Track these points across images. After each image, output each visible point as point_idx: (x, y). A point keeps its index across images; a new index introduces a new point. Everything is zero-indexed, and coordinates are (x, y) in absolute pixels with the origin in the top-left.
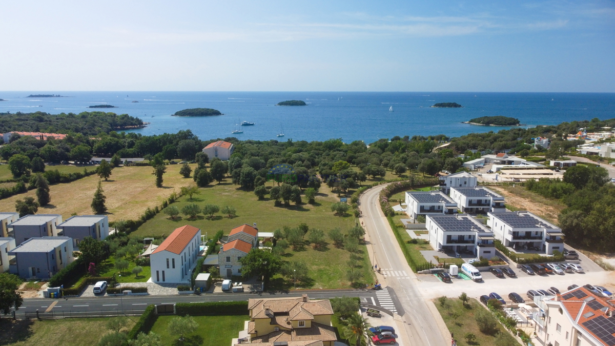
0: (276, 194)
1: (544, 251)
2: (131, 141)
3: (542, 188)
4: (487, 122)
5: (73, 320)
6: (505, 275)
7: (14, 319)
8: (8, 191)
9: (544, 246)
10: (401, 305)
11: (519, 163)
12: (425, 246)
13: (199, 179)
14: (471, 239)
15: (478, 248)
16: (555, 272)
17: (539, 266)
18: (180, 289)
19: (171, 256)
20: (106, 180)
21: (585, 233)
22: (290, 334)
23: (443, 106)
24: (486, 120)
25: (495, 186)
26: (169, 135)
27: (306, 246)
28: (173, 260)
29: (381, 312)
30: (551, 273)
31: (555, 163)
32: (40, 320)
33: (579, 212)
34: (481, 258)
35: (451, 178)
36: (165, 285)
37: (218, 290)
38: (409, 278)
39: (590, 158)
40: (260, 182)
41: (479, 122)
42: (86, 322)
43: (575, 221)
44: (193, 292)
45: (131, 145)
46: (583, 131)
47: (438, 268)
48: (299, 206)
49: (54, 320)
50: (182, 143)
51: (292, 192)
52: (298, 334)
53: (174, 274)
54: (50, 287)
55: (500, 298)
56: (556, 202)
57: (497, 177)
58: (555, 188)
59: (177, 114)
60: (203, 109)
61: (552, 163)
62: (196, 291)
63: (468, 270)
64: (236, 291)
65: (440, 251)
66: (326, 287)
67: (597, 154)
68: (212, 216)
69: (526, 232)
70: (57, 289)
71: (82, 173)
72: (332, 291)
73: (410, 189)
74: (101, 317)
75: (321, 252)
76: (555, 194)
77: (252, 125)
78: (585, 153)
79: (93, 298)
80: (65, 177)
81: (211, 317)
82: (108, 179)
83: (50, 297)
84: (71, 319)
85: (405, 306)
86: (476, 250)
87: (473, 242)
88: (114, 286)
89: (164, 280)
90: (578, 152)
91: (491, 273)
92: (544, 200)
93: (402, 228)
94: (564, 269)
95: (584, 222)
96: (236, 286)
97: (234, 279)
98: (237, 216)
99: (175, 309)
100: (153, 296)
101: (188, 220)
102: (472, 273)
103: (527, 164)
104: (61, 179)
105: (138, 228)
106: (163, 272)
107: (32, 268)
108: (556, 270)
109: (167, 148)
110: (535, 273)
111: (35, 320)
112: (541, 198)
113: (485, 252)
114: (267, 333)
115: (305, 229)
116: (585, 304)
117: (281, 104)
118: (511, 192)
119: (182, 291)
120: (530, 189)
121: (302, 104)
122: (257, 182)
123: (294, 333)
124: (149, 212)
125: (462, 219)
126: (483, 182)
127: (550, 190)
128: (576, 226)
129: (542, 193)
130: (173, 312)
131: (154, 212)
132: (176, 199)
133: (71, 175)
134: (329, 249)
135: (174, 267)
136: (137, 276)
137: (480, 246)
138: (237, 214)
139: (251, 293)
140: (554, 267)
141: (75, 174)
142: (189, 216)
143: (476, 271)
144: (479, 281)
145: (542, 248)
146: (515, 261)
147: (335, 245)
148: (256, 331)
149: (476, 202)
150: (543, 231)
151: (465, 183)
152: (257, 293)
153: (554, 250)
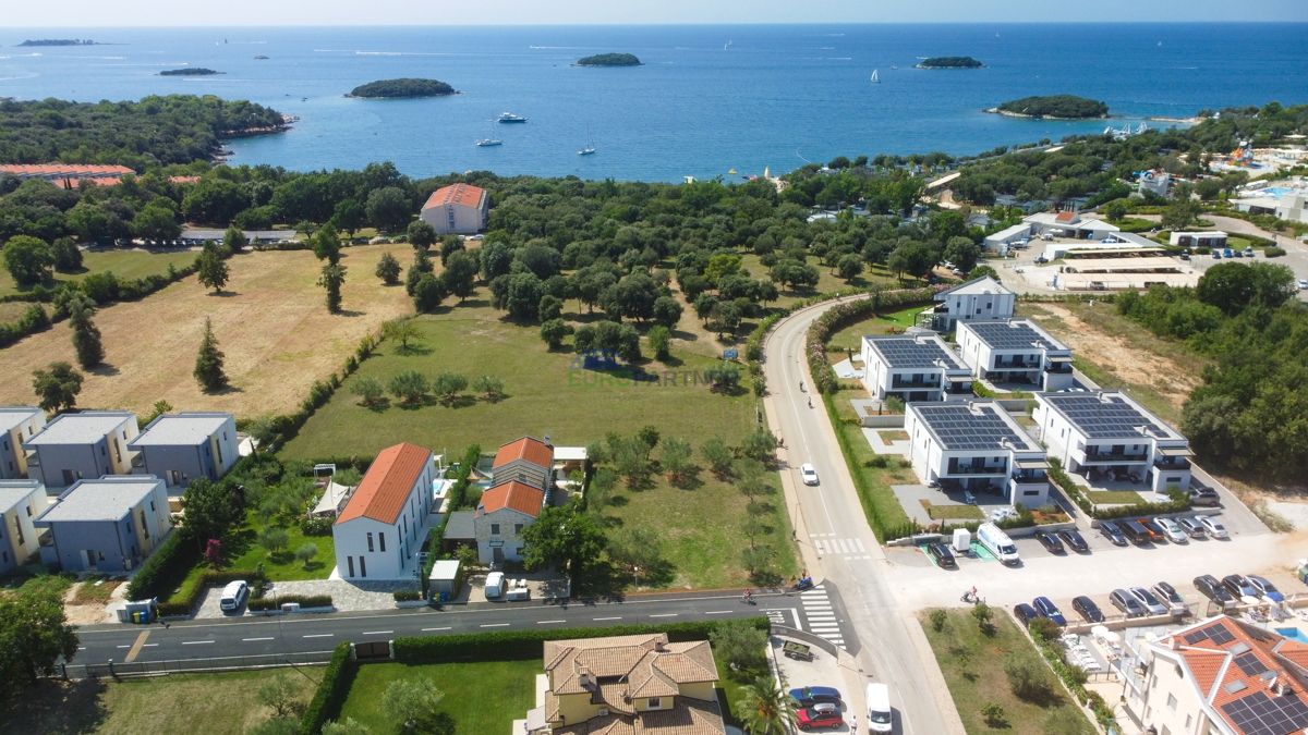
1: (1148, 485)
3: (1151, 312)
4: (1037, 109)
5: (187, 679)
6: (1066, 547)
7: (65, 679)
8: (10, 330)
9: (1150, 475)
10: (853, 628)
11: (1103, 237)
12: (901, 473)
13: (419, 295)
14: (1000, 466)
15: (1013, 484)
16: (1169, 537)
17: (1136, 525)
18: (398, 598)
19: (376, 528)
20: (219, 293)
21: (1237, 445)
22: (632, 723)
23: (942, 65)
24: (1035, 106)
25: (1050, 302)
26: (345, 174)
27: (655, 477)
28: (381, 535)
29: (814, 649)
30: (1162, 542)
31: (1181, 238)
32: (119, 680)
33: (1227, 400)
34: (1018, 507)
35: (960, 296)
36: (367, 586)
37: (477, 595)
38: (868, 557)
39: (1257, 223)
40: (550, 308)
41: (1019, 111)
42: (213, 683)
43: (1219, 420)
44: (426, 602)
45: (265, 197)
46: (1245, 148)
47: (927, 532)
49: (146, 680)
50: (376, 196)
51: (622, 340)
52: (647, 725)
53: (385, 564)
54: (130, 600)
55: (1056, 610)
56: (1179, 347)
57: (1055, 281)
58: (1179, 314)
59: (356, 93)
60: (414, 81)
61: (1175, 239)
62: (432, 600)
63: (992, 540)
64: (516, 598)
65: (933, 486)
66: (699, 585)
67: (1272, 211)
68: (453, 397)
69: (1115, 447)
70: (145, 605)
71: (165, 274)
72: (711, 594)
73: (872, 317)
74: (241, 670)
75: (686, 492)
76: (1177, 328)
77: (522, 121)
78: (1247, 209)
79: (221, 621)
80: (129, 289)
81: (467, 665)
82: (223, 289)
83: (132, 620)
84: (182, 676)
85: (862, 632)
86: (1009, 488)
87: (1004, 470)
88: (262, 591)
89: (364, 574)
90: (1231, 205)
91: (1036, 543)
92: (1154, 341)
93: (854, 426)
94: (1188, 531)
95: (1237, 425)
96: (517, 587)
97: (511, 568)
98: (506, 397)
99: (391, 648)
100: (344, 614)
101: (404, 406)
102: (999, 547)
103: (1121, 241)
104: (122, 294)
105: (300, 432)
106: (362, 559)
107: (89, 552)
108: (1172, 535)
109: (344, 209)
110: (1128, 541)
111: (106, 681)
112: (1147, 336)
113: (1026, 493)
114: (586, 719)
115: (651, 438)
116: (1228, 660)
117: (585, 62)
118: (1084, 321)
119: (404, 600)
120: (1125, 313)
121: (632, 61)
122: (544, 309)
123: (638, 723)
124: (319, 389)
125: (982, 414)
126: (1027, 295)
127: (1168, 320)
128: (1218, 430)
129: (1149, 325)
130: (388, 655)
131: (330, 388)
132: (374, 347)
133: (141, 284)
134: (703, 484)
135: (383, 549)
136: (308, 564)
137: (1017, 481)
138: (505, 391)
139: (545, 601)
140: (1167, 525)
141: (148, 278)
142: (403, 399)
144: (1014, 564)
145: (1144, 477)
146: (1088, 513)
147: (714, 472)
148: (562, 717)
149: (1011, 360)
150: (1151, 445)
151: (989, 306)
152: (557, 601)
153: (1171, 483)
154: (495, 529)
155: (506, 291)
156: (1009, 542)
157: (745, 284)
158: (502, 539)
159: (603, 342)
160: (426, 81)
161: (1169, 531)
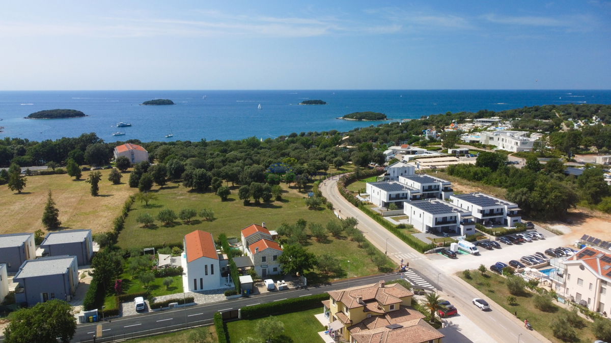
2: (21, 147)
3: (463, 172)
4: (360, 118)
5: (137, 341)
6: (493, 248)
9: (506, 220)
10: (434, 282)
11: (423, 152)
12: (411, 230)
13: (142, 184)
14: (454, 220)
15: (461, 226)
16: (525, 240)
18: (227, 295)
19: (210, 262)
20: (20, 193)
21: (532, 206)
22: (385, 318)
23: (310, 103)
24: (358, 116)
26: (69, 139)
27: (309, 241)
28: (212, 266)
30: (523, 242)
31: (452, 151)
33: (525, 189)
34: (466, 235)
35: (394, 168)
36: (206, 293)
37: (263, 290)
38: (421, 259)
39: (475, 146)
40: (217, 182)
41: (352, 118)
42: (153, 341)
43: (524, 197)
44: (240, 295)
45: (22, 152)
46: (454, 123)
47: (438, 247)
48: (268, 204)
50: (90, 148)
51: (264, 190)
52: (392, 317)
53: (213, 280)
54: (85, 310)
56: (481, 183)
58: (476, 172)
59: (31, 116)
61: (450, 151)
62: (244, 294)
63: (466, 245)
64: (282, 289)
65: (427, 232)
66: (359, 275)
67: (478, 142)
68: (190, 221)
69: (490, 210)
70: (96, 312)
73: (357, 181)
74: (165, 333)
75: (328, 244)
76: (476, 177)
77: (130, 126)
78: (469, 142)
79: (139, 315)
82: (22, 191)
83: (89, 321)
84: (134, 340)
85: (438, 283)
86: (460, 228)
87: (456, 221)
88: (154, 300)
89: (202, 288)
90: (462, 141)
92: (469, 183)
93: (380, 216)
94: (530, 237)
95: (531, 198)
96: (280, 284)
98: (216, 219)
99: (239, 313)
100: (202, 305)
101: (165, 226)
102: (470, 248)
103: (430, 153)
106: (201, 280)
108: (526, 239)
109: (75, 154)
110: (512, 243)
112: (465, 181)
113: (467, 229)
114: (360, 321)
116: (598, 260)
117: (147, 103)
119: (230, 295)
120: (451, 175)
121: (170, 103)
122: (214, 183)
123: (388, 317)
125: (436, 203)
127: (472, 174)
128: (524, 201)
129: (464, 177)
130: (237, 317)
132: (130, 206)
134: (333, 241)
135: (212, 273)
136: (168, 288)
137: (464, 225)
138: (215, 217)
139: (297, 289)
140: (522, 236)
142: (163, 223)
144: (477, 254)
145: (503, 222)
146: (492, 235)
147: (334, 237)
148: (351, 321)
149: (428, 188)
150: (504, 208)
151: (406, 172)
152: (301, 288)
153: (515, 222)
154: (264, 259)
155: (191, 178)
156: (474, 246)
157: (302, 169)
158: (267, 264)
159: (255, 192)
160: (70, 110)
161: (524, 238)
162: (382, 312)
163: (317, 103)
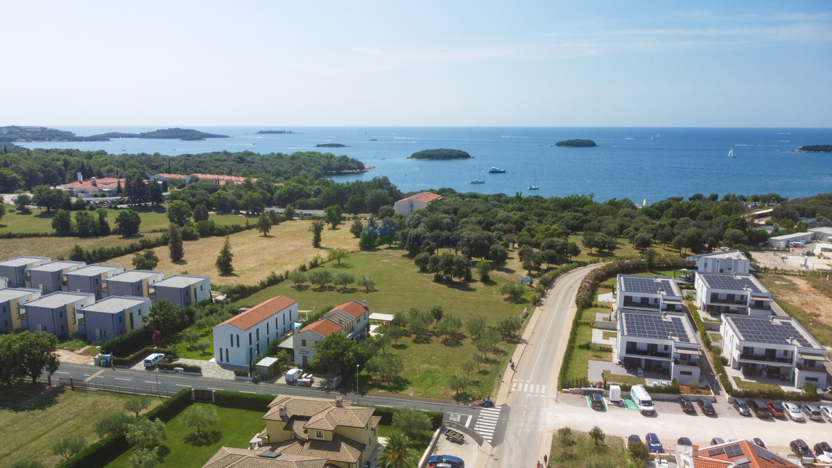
0: (435, 265)
1: (792, 383)
5: (105, 395)
6: (698, 411)
7: (50, 384)
8: (150, 241)
9: (793, 374)
10: (504, 432)
12: (601, 354)
14: (666, 352)
15: (674, 365)
16: (790, 416)
17: (761, 404)
18: (236, 374)
19: (235, 332)
20: (265, 236)
22: (303, 445)
23: (815, 150)
25: (795, 275)
27: (434, 338)
28: (238, 336)
29: (467, 437)
32: (73, 389)
34: (674, 381)
35: (706, 259)
36: (226, 367)
37: (281, 380)
38: (544, 396)
40: (427, 247)
42: (116, 398)
44: (250, 379)
45: (317, 194)
47: (594, 387)
48: (466, 284)
49: (86, 391)
50: (371, 193)
51: (454, 264)
52: (311, 447)
53: (239, 356)
54: (102, 353)
55: (658, 442)
57: (806, 262)
59: (413, 156)
60: (447, 150)
62: (254, 378)
63: (637, 396)
64: (302, 384)
65: (620, 363)
68: (345, 288)
69: (767, 350)
71: (243, 225)
72: (422, 400)
73: (646, 272)
75: (448, 348)
77: (504, 172)
79: (142, 371)
80: (219, 230)
81: (251, 412)
82: (268, 234)
83: (100, 365)
84: (103, 392)
85: (509, 435)
86: (670, 368)
87: (668, 355)
88: (171, 361)
89: (228, 361)
91: (678, 406)
93: (588, 326)
94: (808, 414)
96: (306, 378)
97: (307, 368)
98: (376, 291)
99: (214, 397)
100: (208, 378)
101: (315, 290)
102: (640, 401)
104: (215, 232)
105: (251, 296)
106: (227, 350)
107: (100, 331)
108: (792, 414)
109: (352, 200)
110: (752, 412)
111: (67, 389)
113: (682, 373)
114: (282, 441)
115: (438, 314)
116: (730, 467)
117: (559, 144)
118: (815, 287)
119: (240, 375)
121: (591, 144)
122: (423, 248)
123: (307, 445)
124: (274, 277)
125: (671, 321)
126: (776, 269)
130: (211, 400)
131: (281, 277)
132: (322, 263)
133: (227, 227)
134: (462, 345)
135: (238, 346)
136: (203, 352)
137: (677, 363)
138: (376, 288)
139: (320, 389)
140: (791, 407)
141: (233, 226)
142: (318, 286)
143: (648, 398)
144: (652, 414)
145: (791, 377)
146: (730, 392)
147: (473, 340)
148: (268, 436)
149: (725, 298)
150: (794, 351)
151: (730, 267)
152: (325, 389)
153: (807, 382)
154: (304, 343)
158: (307, 350)
160: (454, 150)
161: (790, 411)
162: (305, 436)
163: (819, 151)
